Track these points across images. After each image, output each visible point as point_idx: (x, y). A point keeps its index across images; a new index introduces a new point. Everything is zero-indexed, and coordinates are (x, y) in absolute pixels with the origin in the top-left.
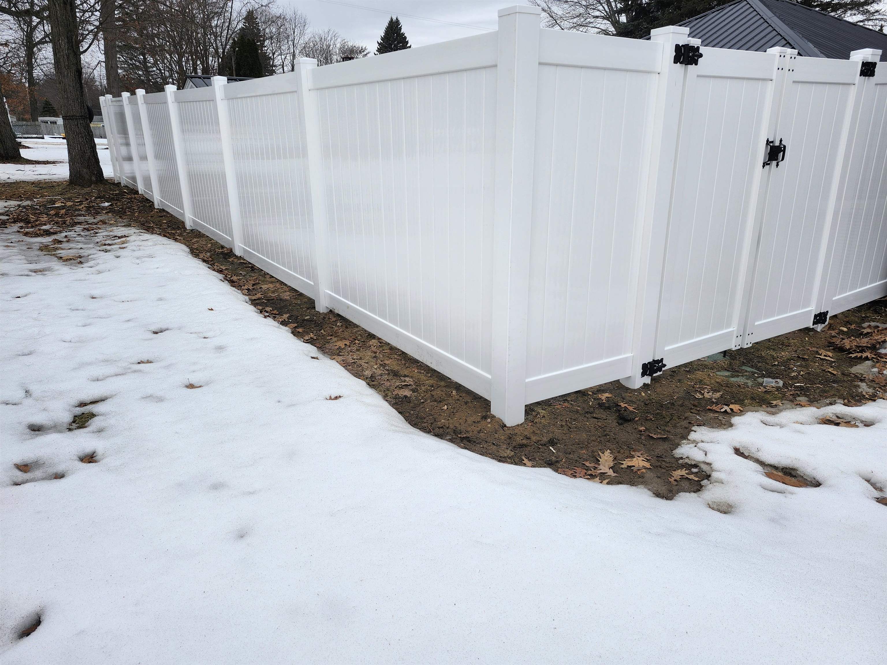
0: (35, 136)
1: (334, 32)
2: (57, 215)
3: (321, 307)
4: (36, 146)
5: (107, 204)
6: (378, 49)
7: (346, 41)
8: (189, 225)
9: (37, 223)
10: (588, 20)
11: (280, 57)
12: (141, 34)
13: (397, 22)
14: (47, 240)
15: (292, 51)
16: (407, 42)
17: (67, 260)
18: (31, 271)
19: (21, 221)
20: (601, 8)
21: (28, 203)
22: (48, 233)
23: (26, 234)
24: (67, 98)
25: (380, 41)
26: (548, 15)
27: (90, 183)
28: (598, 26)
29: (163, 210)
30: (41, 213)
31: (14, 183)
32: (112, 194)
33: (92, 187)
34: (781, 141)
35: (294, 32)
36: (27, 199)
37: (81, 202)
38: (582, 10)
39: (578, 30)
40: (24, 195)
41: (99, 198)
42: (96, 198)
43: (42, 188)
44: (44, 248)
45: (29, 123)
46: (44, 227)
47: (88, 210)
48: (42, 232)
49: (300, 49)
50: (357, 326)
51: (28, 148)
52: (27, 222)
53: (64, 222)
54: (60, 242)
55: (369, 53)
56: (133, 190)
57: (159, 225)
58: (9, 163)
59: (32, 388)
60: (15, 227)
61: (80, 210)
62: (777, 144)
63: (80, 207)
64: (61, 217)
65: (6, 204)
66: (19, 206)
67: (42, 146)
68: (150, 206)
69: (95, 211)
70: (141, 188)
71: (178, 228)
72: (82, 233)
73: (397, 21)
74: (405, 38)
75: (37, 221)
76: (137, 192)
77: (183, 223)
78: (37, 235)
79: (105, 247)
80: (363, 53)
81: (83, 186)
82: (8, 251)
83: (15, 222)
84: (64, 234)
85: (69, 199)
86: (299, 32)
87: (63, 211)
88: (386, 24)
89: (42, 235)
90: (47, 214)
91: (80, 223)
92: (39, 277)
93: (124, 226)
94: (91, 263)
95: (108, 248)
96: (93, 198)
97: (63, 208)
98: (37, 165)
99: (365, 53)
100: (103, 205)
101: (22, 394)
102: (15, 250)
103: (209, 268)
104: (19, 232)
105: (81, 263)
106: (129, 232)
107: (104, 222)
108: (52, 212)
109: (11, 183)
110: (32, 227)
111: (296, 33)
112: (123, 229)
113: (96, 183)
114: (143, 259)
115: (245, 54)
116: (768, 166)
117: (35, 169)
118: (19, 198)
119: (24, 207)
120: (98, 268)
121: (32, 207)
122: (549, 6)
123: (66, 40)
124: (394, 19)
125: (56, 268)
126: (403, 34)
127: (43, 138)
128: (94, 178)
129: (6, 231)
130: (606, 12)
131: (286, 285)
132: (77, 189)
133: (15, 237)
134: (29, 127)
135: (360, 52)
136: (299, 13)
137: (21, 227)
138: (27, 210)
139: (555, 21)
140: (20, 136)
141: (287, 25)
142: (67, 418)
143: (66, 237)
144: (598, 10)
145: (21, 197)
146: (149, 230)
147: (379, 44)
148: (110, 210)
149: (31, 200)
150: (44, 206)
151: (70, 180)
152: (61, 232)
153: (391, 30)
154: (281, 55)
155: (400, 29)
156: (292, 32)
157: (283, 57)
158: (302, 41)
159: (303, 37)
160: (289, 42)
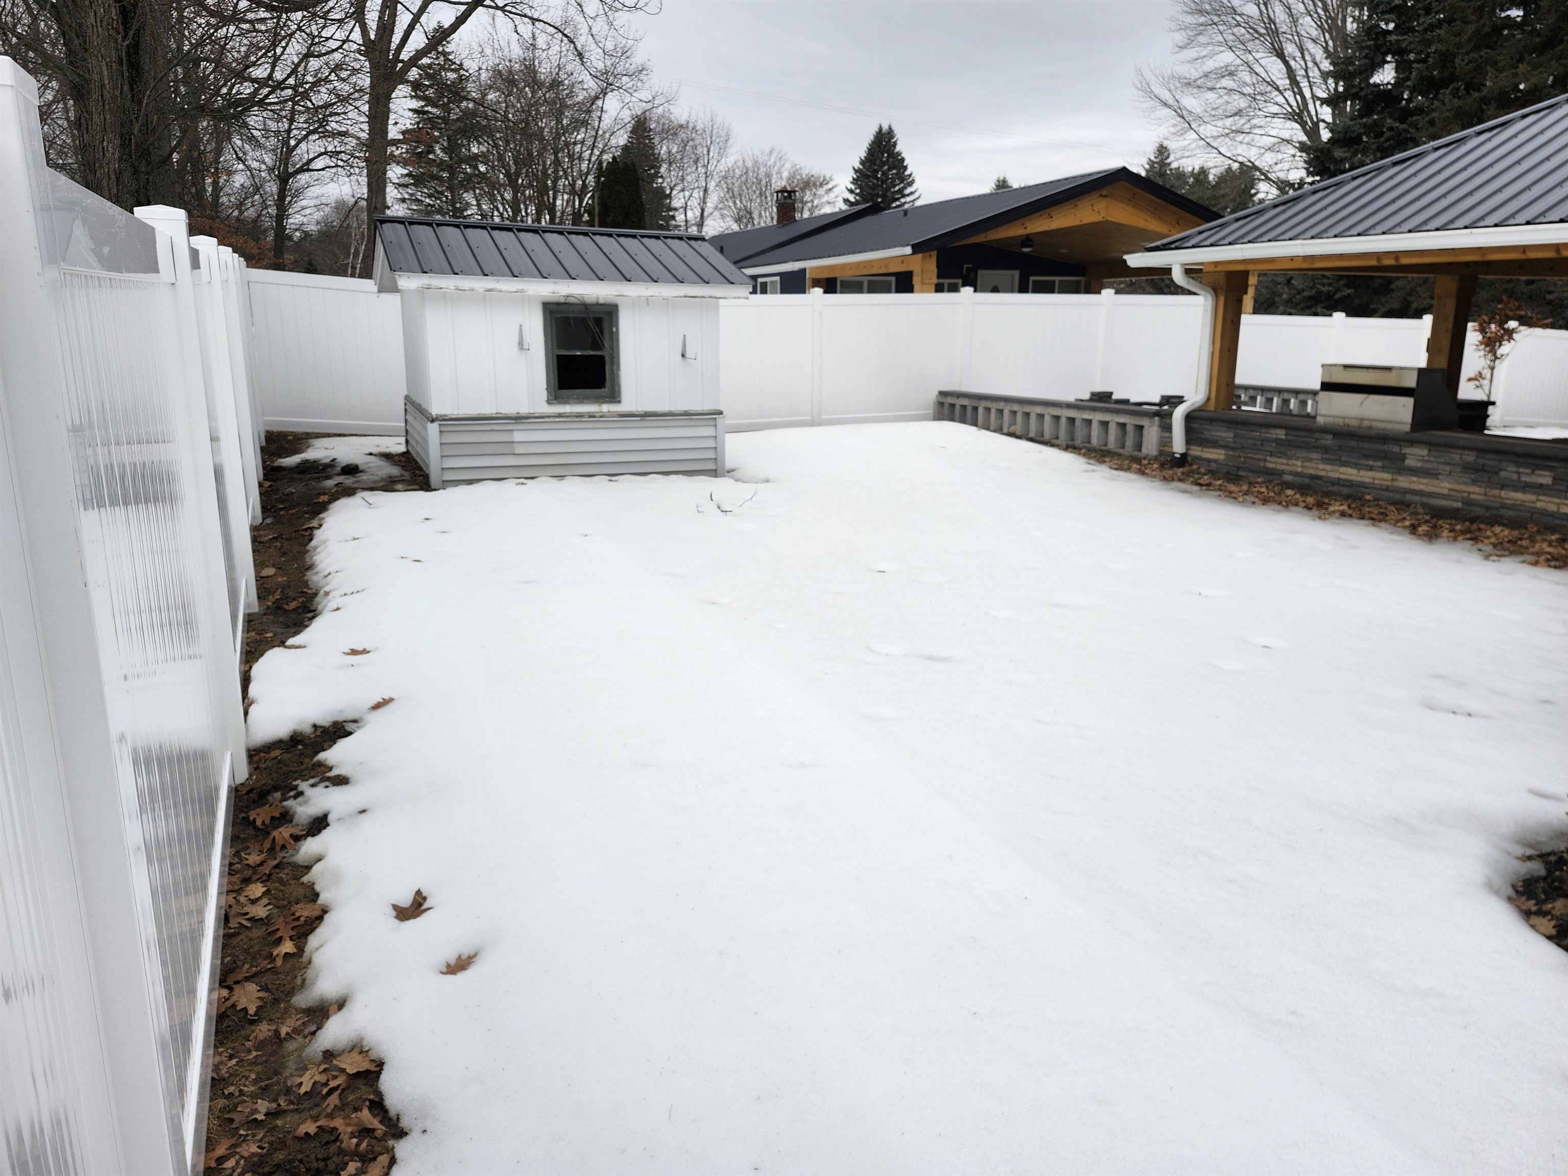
1: (780, 152)
6: (854, 179)
7: (798, 167)
10: (1254, 122)
11: (682, 194)
13: (890, 133)
15: (704, 184)
16: (905, 168)
20: (1280, 100)
25: (857, 165)
26: (1174, 113)
28: (1273, 133)
35: (708, 152)
38: (1242, 103)
39: (1233, 139)
49: (717, 180)
55: (836, 186)
73: (890, 131)
74: (903, 160)
80: (826, 187)
86: (717, 151)
88: (868, 138)
99: (830, 186)
111: (711, 154)
115: (618, 187)
122: (1177, 97)
123: (117, 142)
124: (885, 128)
126: (899, 154)
130: (1291, 106)
135: (821, 185)
136: (718, 120)
139: (1187, 125)
141: (698, 140)
144: (1277, 104)
147: (856, 171)
153: (879, 147)
154: (683, 190)
155: (895, 144)
156: (705, 152)
157: (687, 194)
158: (722, 167)
159: (723, 160)
160: (699, 169)
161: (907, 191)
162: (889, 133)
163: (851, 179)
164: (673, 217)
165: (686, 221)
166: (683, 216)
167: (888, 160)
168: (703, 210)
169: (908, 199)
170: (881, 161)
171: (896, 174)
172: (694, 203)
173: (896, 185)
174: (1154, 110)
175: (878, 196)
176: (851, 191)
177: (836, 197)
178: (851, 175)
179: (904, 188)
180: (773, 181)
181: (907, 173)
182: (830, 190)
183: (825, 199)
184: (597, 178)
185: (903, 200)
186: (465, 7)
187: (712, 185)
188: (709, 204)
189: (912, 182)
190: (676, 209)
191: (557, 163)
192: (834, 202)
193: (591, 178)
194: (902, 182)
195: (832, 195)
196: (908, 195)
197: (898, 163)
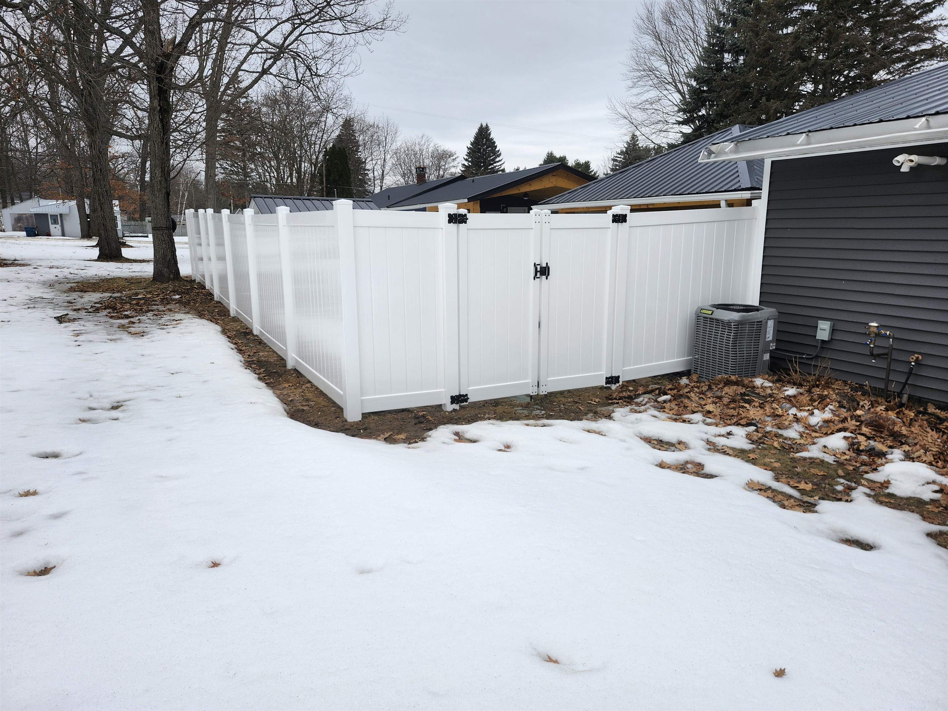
0: (140, 235)
1: (427, 137)
2: (137, 304)
3: (290, 365)
4: (138, 245)
5: (177, 297)
6: (468, 153)
7: (438, 145)
8: (232, 313)
9: (121, 310)
11: (371, 162)
12: (243, 143)
14: (125, 321)
15: (384, 157)
16: (496, 147)
17: (133, 334)
18: (108, 340)
19: (110, 308)
21: (118, 295)
22: (127, 317)
23: (111, 317)
24: (157, 214)
25: (469, 146)
26: (628, 121)
27: (169, 280)
29: (220, 302)
30: (126, 303)
31: (112, 279)
32: (184, 289)
33: (170, 283)
34: (547, 264)
36: (118, 292)
37: (158, 295)
40: (116, 288)
41: (173, 291)
42: (171, 292)
43: (132, 283)
44: (122, 327)
45: (137, 223)
46: (126, 313)
47: (162, 301)
48: (123, 316)
49: (391, 154)
50: (305, 377)
51: (132, 247)
52: (114, 308)
53: (141, 310)
54: (134, 323)
55: (458, 157)
56: (202, 285)
57: (211, 312)
58: (112, 261)
59: (94, 394)
60: (105, 312)
61: (156, 301)
62: (544, 265)
63: (156, 299)
64: (140, 306)
65: (102, 296)
66: (111, 297)
67: (144, 245)
68: (211, 299)
69: (166, 301)
70: (208, 285)
71: (225, 315)
72: (152, 318)
73: (487, 127)
74: (494, 142)
75: (121, 308)
76: (204, 288)
77: (229, 311)
78: (119, 318)
79: (163, 327)
80: (452, 158)
81: (163, 282)
82: (96, 328)
83: (105, 309)
84: (137, 318)
85: (150, 292)
86: (391, 139)
87: (142, 302)
88: (475, 130)
89: (122, 318)
90: (130, 304)
91: (152, 311)
92: (112, 343)
93: (184, 313)
94: (149, 336)
95: (165, 327)
96: (168, 292)
97: (143, 299)
98: (134, 264)
99: (454, 157)
100: (174, 297)
101: (88, 396)
102: (100, 327)
103: (229, 341)
104: (107, 315)
105: (143, 336)
106: (185, 317)
107: (170, 310)
108: (134, 302)
109: (109, 279)
110: (117, 312)
111: (387, 140)
112: (182, 315)
113: (173, 280)
114: (185, 334)
115: (336, 161)
116: (539, 279)
117: (131, 267)
118: (113, 291)
119: (115, 298)
120: (152, 339)
121: (120, 297)
123: (160, 170)
124: (484, 125)
125: (125, 338)
126: (492, 139)
127: (147, 237)
128: (171, 276)
129: (98, 315)
131: (277, 353)
132: (158, 285)
133: (103, 319)
134: (136, 227)
135: (450, 156)
136: (391, 122)
137: (109, 313)
138: (117, 300)
140: (128, 235)
141: (380, 133)
142: (109, 406)
143: (139, 319)
145: (114, 290)
146: (201, 316)
147: (469, 148)
148: (179, 302)
149: (121, 292)
150: (130, 297)
151: (154, 277)
152: (136, 316)
153: (481, 135)
154: (372, 160)
155: (490, 134)
156: (384, 139)
157: (374, 162)
158: (394, 147)
159: (394, 143)
160: (381, 149)
161: (497, 159)
162: (486, 128)
163: (466, 153)
164: (367, 174)
165: (374, 177)
166: (372, 174)
167: (486, 142)
168: (383, 171)
169: (498, 164)
170: (482, 143)
171: (491, 150)
172: (378, 167)
173: (491, 157)
174: (618, 119)
175: (481, 162)
176: (466, 160)
177: (458, 163)
178: (466, 151)
179: (496, 158)
180: (424, 153)
181: (497, 149)
182: (454, 159)
183: (451, 165)
184: (324, 156)
185: (495, 165)
186: (258, 74)
187: (388, 157)
188: (387, 168)
189: (500, 154)
190: (368, 170)
191: (301, 146)
192: (457, 166)
193: (321, 156)
194: (494, 155)
195: (456, 162)
196: (498, 162)
197: (492, 144)
